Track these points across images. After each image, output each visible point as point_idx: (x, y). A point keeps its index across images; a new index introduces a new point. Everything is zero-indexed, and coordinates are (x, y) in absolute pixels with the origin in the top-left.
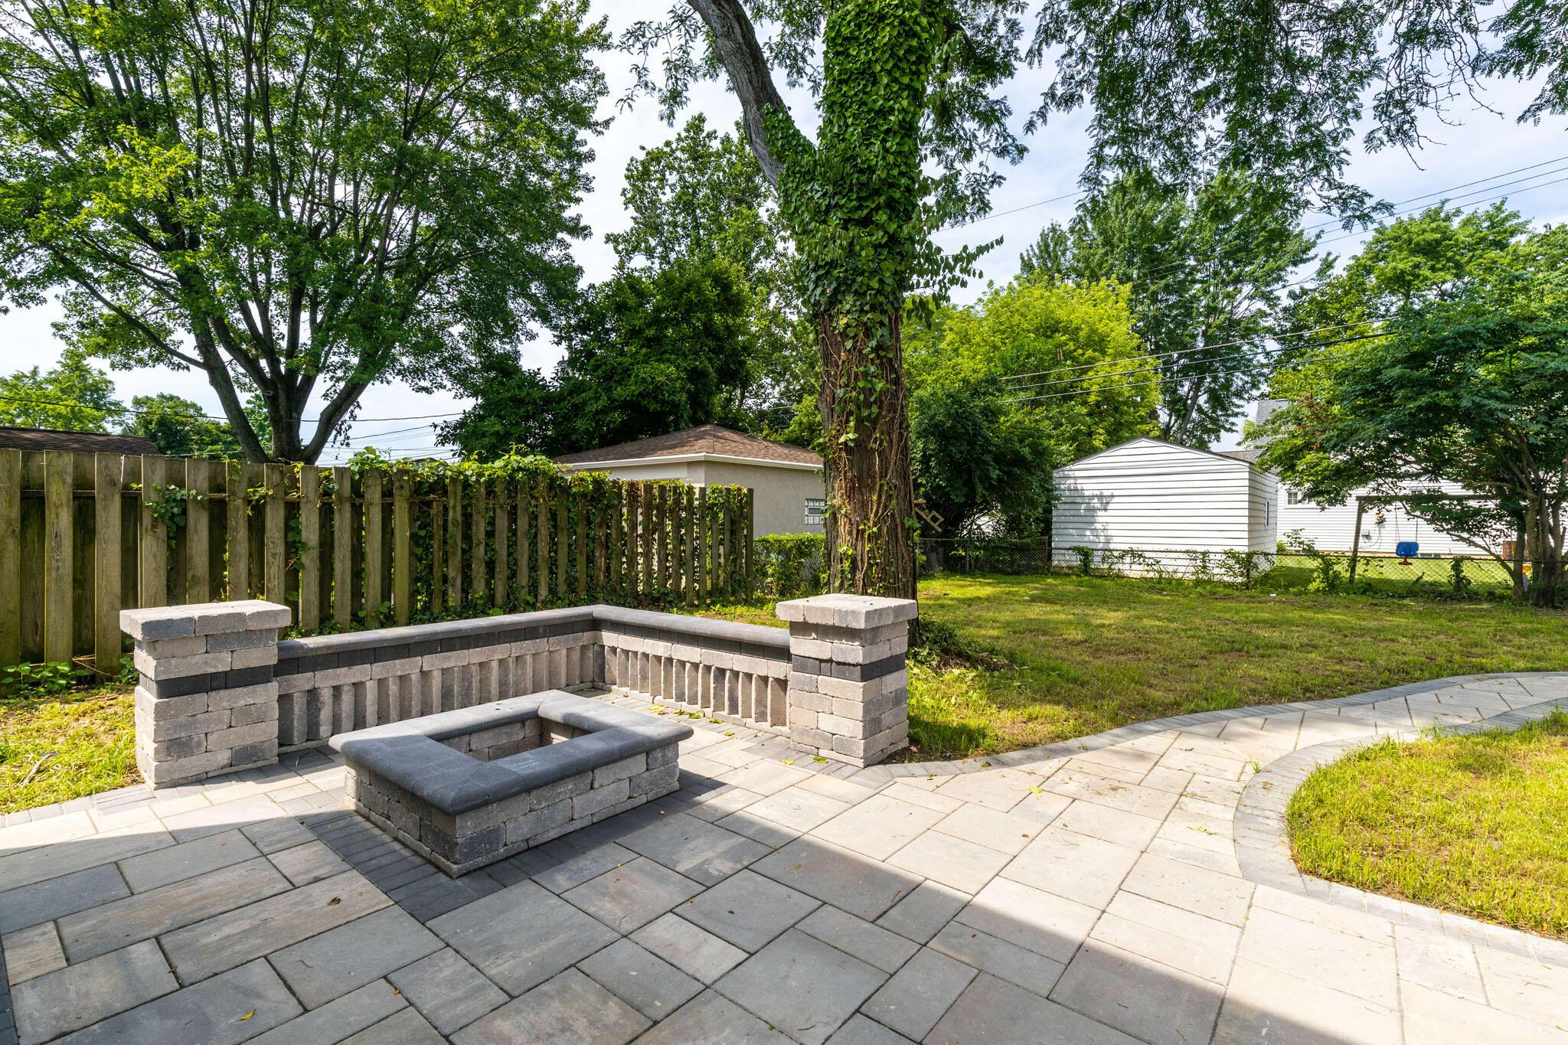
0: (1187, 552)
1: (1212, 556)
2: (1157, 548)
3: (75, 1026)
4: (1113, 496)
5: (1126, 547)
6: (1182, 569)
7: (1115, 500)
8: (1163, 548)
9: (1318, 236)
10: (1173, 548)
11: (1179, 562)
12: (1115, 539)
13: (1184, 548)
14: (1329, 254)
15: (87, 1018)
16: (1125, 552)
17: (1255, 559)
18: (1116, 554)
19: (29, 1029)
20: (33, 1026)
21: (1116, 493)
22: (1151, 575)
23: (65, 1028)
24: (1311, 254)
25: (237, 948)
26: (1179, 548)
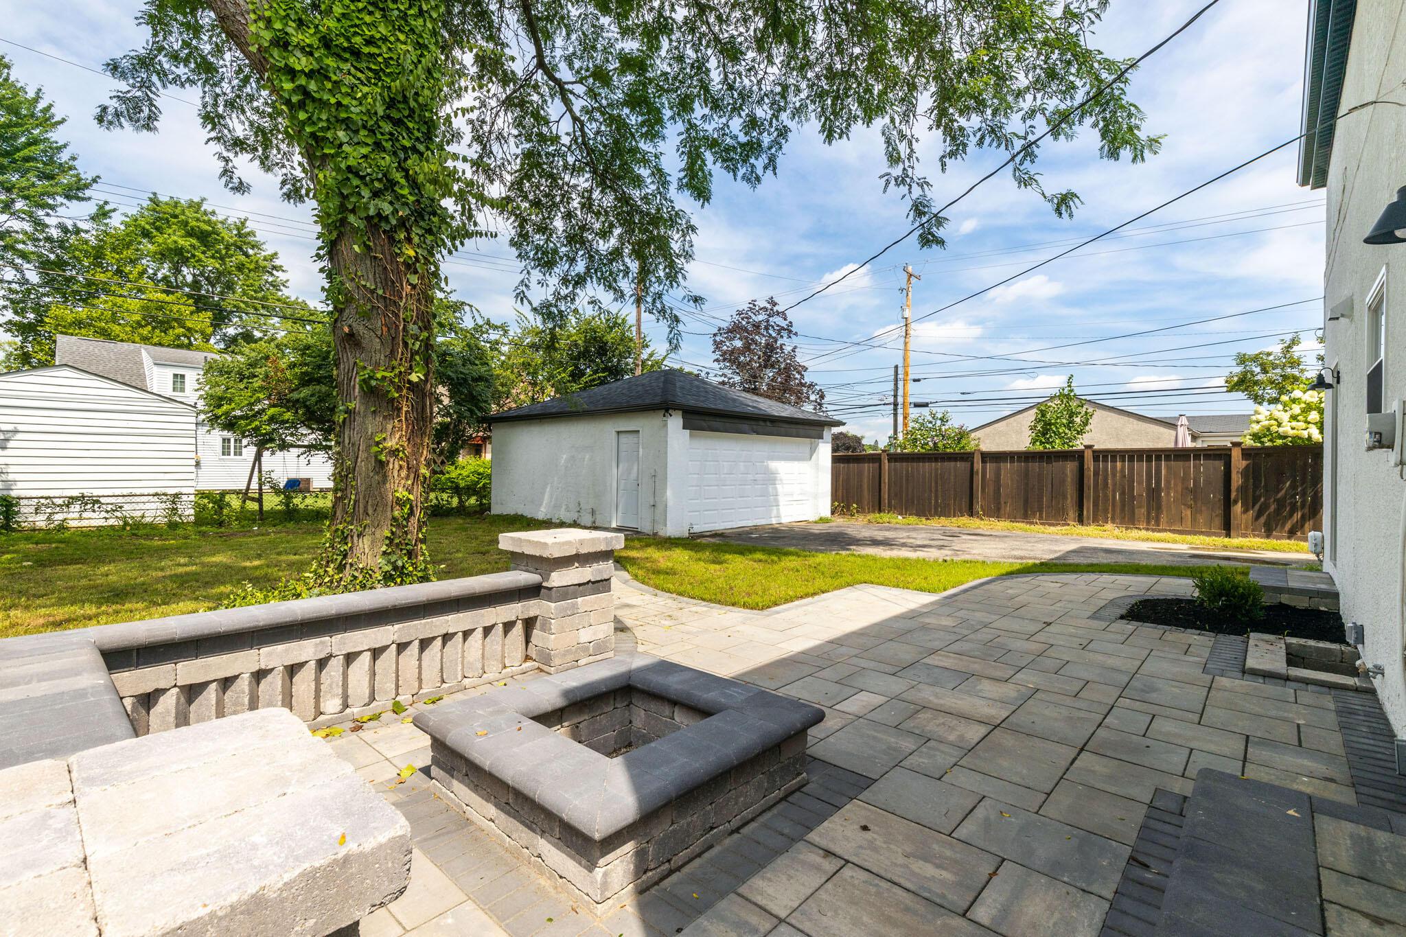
0: (156, 494)
1: (184, 498)
2: (118, 492)
3: (1074, 890)
4: (16, 431)
5: (75, 493)
6: (152, 513)
7: (19, 436)
8: (125, 492)
9: (94, 181)
10: (138, 492)
11: (148, 506)
12: (20, 485)
13: (152, 491)
14: (106, 203)
15: (1064, 889)
16: (73, 499)
17: (227, 498)
18: (60, 501)
19: (1097, 915)
20: (1094, 914)
21: (20, 428)
22: (111, 522)
23: (1079, 894)
24: (88, 193)
25: (948, 853)
26: (146, 491)
